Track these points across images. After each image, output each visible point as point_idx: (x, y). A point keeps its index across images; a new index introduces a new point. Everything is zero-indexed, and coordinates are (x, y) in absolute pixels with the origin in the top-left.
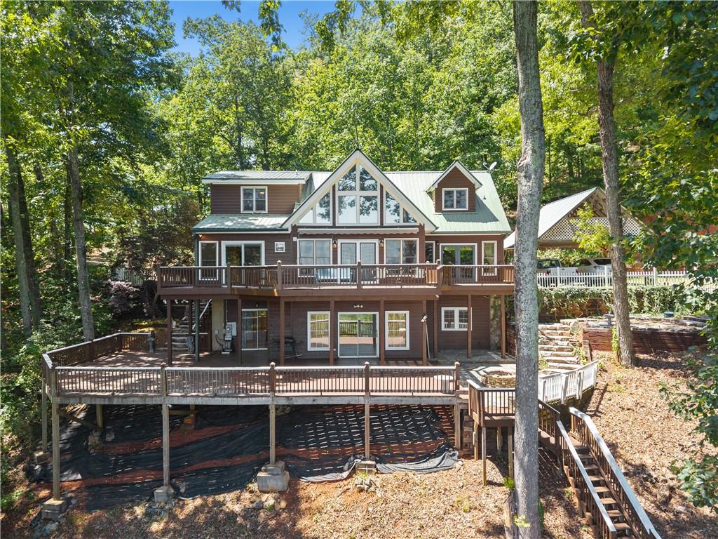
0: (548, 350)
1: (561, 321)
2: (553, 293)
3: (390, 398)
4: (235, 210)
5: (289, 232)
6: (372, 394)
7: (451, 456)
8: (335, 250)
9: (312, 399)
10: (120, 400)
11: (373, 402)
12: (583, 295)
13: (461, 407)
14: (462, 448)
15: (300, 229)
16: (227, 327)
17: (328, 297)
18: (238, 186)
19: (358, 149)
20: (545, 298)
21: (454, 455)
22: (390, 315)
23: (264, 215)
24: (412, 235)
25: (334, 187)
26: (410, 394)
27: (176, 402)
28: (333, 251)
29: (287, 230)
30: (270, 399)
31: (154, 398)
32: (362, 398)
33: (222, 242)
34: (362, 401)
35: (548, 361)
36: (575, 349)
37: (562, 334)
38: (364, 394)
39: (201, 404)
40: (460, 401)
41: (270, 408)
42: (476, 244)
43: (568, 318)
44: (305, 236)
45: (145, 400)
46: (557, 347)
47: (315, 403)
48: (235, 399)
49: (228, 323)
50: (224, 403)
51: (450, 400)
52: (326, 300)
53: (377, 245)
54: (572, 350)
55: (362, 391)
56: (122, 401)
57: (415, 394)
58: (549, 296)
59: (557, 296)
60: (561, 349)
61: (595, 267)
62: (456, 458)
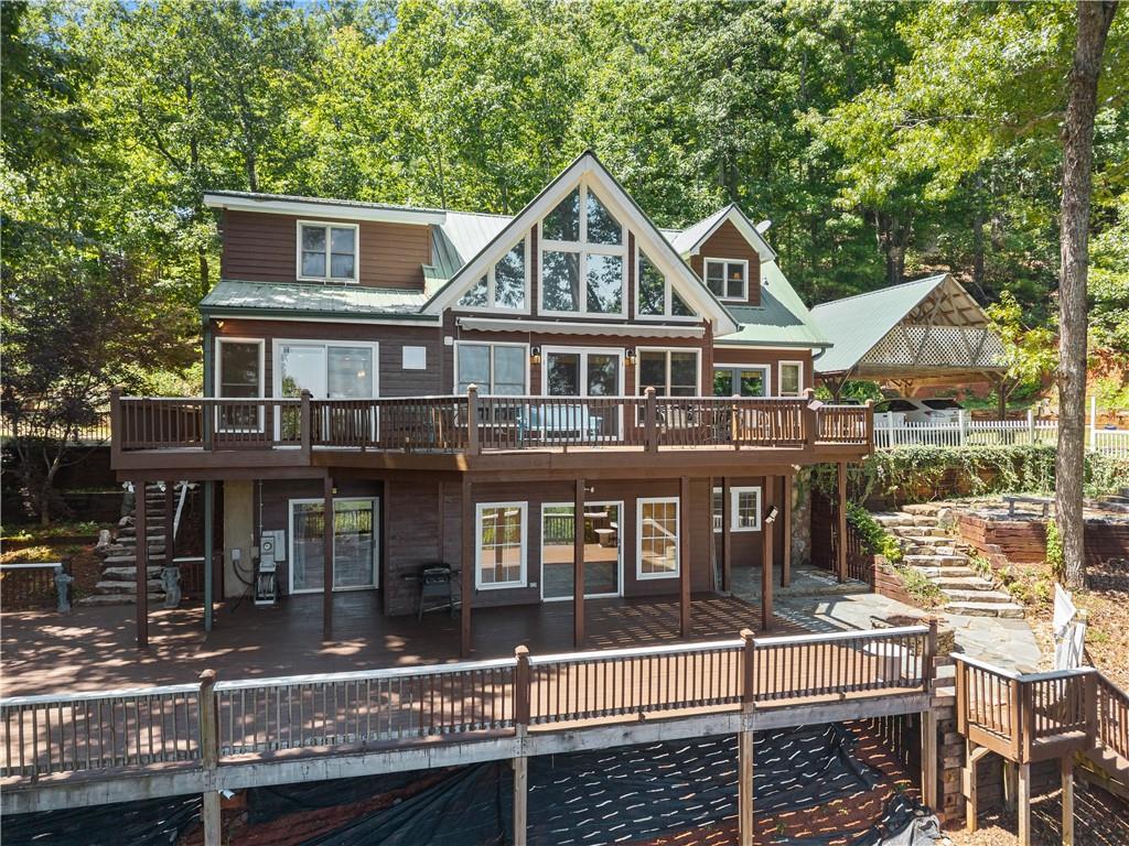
0: (927, 564)
1: (905, 507)
2: (891, 458)
3: (798, 711)
4: (284, 274)
5: (440, 324)
6: (758, 704)
7: (924, 829)
8: (536, 368)
9: (620, 731)
10: (63, 794)
11: (762, 722)
12: (935, 462)
13: (938, 715)
14: (940, 807)
15: (462, 319)
16: (263, 540)
17: (572, 471)
18: (293, 219)
19: (588, 152)
20: (879, 467)
21: (930, 824)
22: (645, 505)
23: (351, 287)
24: (692, 341)
25: (534, 230)
26: (836, 697)
27: (248, 779)
28: (532, 371)
29: (436, 318)
30: (516, 743)
31: (177, 778)
32: (736, 719)
33: (275, 341)
34: (736, 724)
35: (940, 586)
36: (972, 561)
37: (929, 533)
38: (737, 706)
39: (324, 777)
40: (935, 704)
41: (516, 766)
42: (768, 367)
43: (914, 502)
44: (475, 334)
45: (147, 787)
46: (940, 558)
47: (629, 742)
48: (422, 752)
49: (265, 533)
50: (392, 769)
51: (919, 703)
52: (569, 477)
53: (622, 360)
54: (966, 563)
55: (735, 700)
56: (68, 797)
57: (849, 695)
58: (886, 465)
59: (899, 463)
60: (948, 563)
61: (928, 413)
62: (934, 831)
